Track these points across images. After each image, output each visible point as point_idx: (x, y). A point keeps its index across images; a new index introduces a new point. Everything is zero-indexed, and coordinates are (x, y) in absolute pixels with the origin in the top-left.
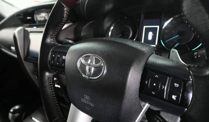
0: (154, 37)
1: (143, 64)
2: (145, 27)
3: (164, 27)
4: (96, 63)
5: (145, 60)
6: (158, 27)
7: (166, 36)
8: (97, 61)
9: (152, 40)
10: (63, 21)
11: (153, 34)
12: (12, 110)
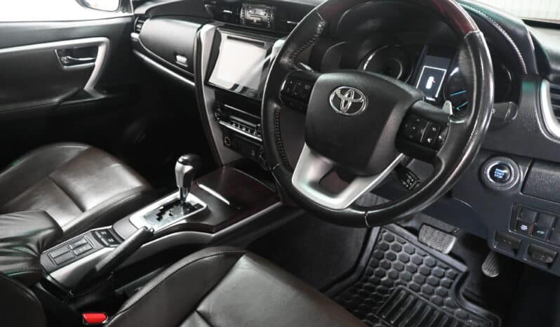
0: (435, 86)
1: (406, 107)
2: (425, 67)
3: (452, 74)
4: (355, 98)
5: (411, 104)
6: (446, 71)
7: (453, 88)
8: (357, 96)
9: (431, 89)
10: (315, 36)
11: (435, 80)
12: (180, 160)
